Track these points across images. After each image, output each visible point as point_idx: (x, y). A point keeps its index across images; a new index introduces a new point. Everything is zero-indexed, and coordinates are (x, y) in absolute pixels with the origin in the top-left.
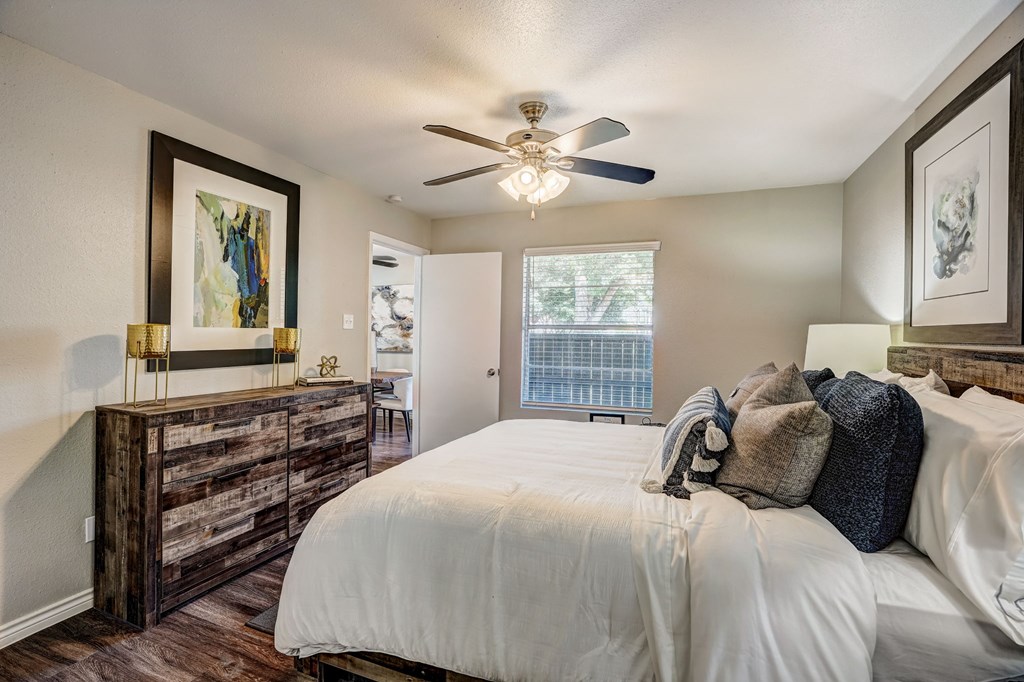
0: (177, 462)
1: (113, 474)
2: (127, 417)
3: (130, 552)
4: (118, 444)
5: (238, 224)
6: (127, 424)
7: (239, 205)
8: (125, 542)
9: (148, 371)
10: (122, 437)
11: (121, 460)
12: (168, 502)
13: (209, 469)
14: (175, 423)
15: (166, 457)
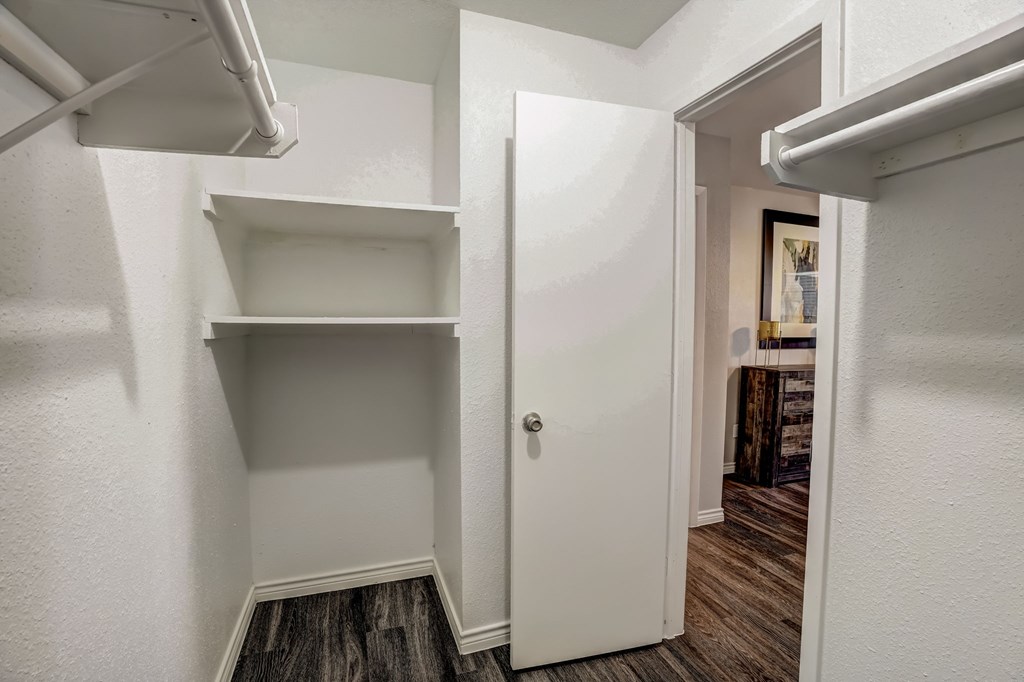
0: (791, 399)
1: (753, 402)
2: (764, 372)
3: (763, 445)
4: (757, 386)
5: (803, 256)
6: (764, 376)
7: (804, 241)
8: (760, 438)
9: (760, 348)
10: (759, 383)
11: (758, 394)
12: (786, 421)
13: (803, 407)
14: (790, 377)
15: (786, 396)
